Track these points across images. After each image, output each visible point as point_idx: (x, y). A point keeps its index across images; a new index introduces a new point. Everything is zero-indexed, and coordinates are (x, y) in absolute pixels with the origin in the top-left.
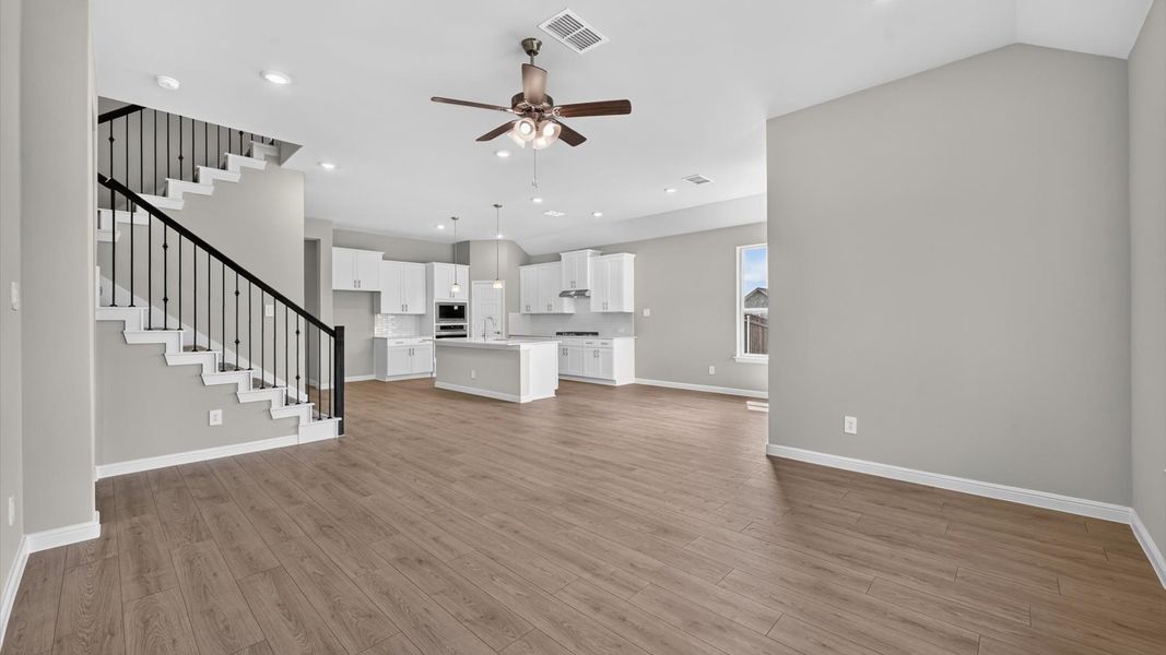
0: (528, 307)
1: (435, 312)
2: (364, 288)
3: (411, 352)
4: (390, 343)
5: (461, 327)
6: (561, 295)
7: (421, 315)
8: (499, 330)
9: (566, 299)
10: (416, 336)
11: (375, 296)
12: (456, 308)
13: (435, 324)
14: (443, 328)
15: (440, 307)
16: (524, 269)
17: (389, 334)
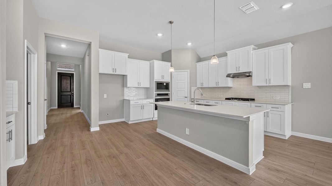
0: (202, 84)
1: (154, 86)
2: (118, 73)
3: (142, 107)
4: (132, 103)
5: (167, 95)
6: (227, 76)
7: (147, 88)
8: (187, 96)
9: (229, 79)
10: (145, 99)
11: (124, 77)
12: (165, 84)
13: (154, 93)
14: (159, 95)
15: (157, 83)
16: (199, 64)
17: (131, 98)
